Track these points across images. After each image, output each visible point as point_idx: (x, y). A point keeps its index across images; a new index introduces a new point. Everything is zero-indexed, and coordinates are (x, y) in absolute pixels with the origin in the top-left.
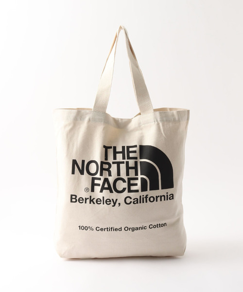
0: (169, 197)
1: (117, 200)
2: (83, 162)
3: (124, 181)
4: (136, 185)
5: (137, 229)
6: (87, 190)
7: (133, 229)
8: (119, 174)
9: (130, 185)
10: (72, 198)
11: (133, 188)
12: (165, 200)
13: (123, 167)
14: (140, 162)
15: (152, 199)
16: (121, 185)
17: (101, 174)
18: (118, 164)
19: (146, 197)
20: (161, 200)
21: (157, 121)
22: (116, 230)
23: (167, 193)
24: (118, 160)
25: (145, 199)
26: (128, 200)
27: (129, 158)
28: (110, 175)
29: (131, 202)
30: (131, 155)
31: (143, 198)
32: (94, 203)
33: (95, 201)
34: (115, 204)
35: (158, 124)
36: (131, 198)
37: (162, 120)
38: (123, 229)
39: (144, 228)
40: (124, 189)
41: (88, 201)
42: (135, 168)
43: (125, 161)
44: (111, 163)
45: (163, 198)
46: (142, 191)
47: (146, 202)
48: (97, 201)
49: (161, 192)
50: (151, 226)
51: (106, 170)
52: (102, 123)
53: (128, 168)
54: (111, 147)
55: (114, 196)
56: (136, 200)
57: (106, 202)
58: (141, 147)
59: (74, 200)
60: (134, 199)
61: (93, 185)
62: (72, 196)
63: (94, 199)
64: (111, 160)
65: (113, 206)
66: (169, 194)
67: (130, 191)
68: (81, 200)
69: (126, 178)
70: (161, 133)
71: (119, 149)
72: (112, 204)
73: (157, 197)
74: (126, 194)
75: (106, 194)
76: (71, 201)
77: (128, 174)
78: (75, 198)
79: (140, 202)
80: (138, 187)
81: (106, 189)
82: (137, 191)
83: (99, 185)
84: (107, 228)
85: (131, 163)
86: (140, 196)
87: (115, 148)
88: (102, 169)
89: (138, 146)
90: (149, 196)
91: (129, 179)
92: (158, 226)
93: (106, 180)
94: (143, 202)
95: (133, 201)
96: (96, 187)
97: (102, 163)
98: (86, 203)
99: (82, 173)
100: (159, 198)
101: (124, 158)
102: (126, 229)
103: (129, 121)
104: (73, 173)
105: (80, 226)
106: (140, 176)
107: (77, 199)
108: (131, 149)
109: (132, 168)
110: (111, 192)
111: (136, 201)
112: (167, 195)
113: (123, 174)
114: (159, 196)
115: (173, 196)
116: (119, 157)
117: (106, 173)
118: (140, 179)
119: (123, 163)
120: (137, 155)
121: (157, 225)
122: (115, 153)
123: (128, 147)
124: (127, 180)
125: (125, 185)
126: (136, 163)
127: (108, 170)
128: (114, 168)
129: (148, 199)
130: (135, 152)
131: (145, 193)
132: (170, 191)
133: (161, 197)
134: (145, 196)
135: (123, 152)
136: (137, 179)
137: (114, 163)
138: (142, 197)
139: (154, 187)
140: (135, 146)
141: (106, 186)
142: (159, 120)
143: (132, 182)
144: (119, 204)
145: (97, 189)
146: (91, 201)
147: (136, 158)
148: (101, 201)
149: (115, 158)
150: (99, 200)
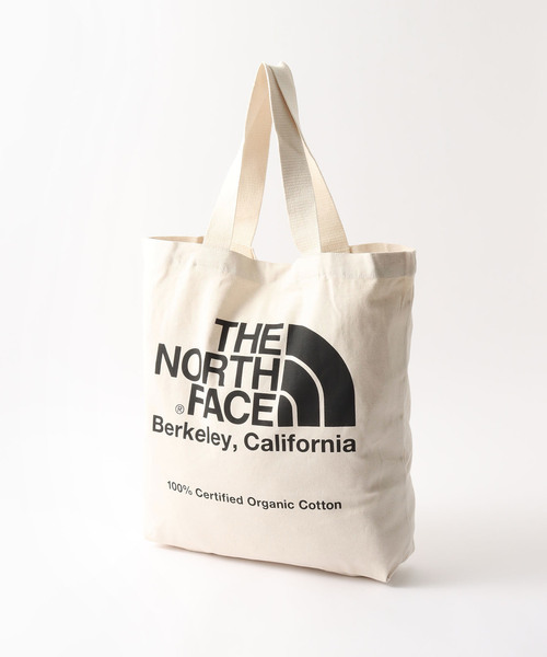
0: (342, 445)
1: (230, 437)
2: (178, 350)
3: (247, 400)
4: (268, 409)
5: (273, 505)
6: (179, 408)
7: (266, 505)
8: (238, 383)
9: (257, 408)
10: (155, 423)
11: (262, 416)
12: (332, 450)
13: (249, 368)
14: (286, 361)
15: (303, 446)
16: (240, 407)
17: (205, 381)
18: (242, 360)
19: (291, 439)
20: (323, 450)
21: (325, 273)
22: (232, 500)
23: (338, 436)
24: (242, 353)
25: (287, 443)
26: (252, 442)
27: (264, 351)
28: (221, 383)
29: (257, 446)
30: (270, 345)
31: (284, 441)
32: (191, 438)
33: (193, 433)
34: (227, 445)
35: (326, 280)
36: (257, 438)
38: (245, 500)
39: (288, 505)
40: (246, 417)
41: (181, 432)
42: (274, 373)
43: (254, 356)
44: (229, 359)
45: (328, 445)
46: (281, 424)
47: (291, 450)
48: (197, 435)
49: (322, 432)
50: (303, 505)
53: (258, 372)
55: (225, 428)
56: (267, 442)
57: (213, 438)
58: (292, 328)
59: (158, 427)
60: (263, 441)
61: (194, 400)
62: (155, 417)
63: (192, 429)
64: (229, 351)
65: (224, 449)
66: (342, 440)
67: (256, 422)
68: (169, 429)
69: (251, 393)
70: (331, 303)
71: (250, 330)
72: (222, 445)
73: (314, 442)
74: (248, 426)
75: (212, 423)
76: (154, 429)
77: (255, 385)
78: (160, 424)
79: (278, 449)
80: (273, 416)
81: (212, 411)
82: (269, 424)
83: (201, 401)
84: (216, 495)
85: (267, 362)
86: (277, 436)
87: (243, 326)
88: (208, 369)
89: (286, 328)
90: (297, 439)
91: (258, 397)
92: (321, 506)
93: (212, 393)
94: (284, 449)
95: (261, 444)
96: (197, 405)
97: (210, 356)
98: (176, 435)
99: (174, 373)
100: (318, 446)
101: (253, 351)
102: (252, 501)
104: (158, 371)
105: (169, 483)
106: (279, 392)
107: (164, 425)
108: (272, 332)
109: (266, 373)
110: (221, 419)
111: (269, 446)
112: (339, 442)
114: (318, 441)
115: (353, 445)
116: (247, 345)
117: (213, 379)
118: (278, 398)
119: (250, 359)
120: (281, 345)
121: (318, 503)
122: (241, 336)
123: (269, 327)
124: (252, 398)
125: (249, 408)
126: (276, 363)
127: (220, 372)
129: (295, 444)
130: (277, 338)
131: (287, 431)
133: (324, 442)
134: (287, 437)
135: (254, 337)
136: (272, 397)
137: (233, 358)
138: (281, 439)
139: (308, 418)
140: (281, 326)
141: (212, 406)
142: (328, 271)
143: (263, 402)
144: (235, 446)
145: (199, 408)
146: (187, 433)
147: (278, 352)
148: (204, 435)
149: (237, 348)
150: (201, 433)
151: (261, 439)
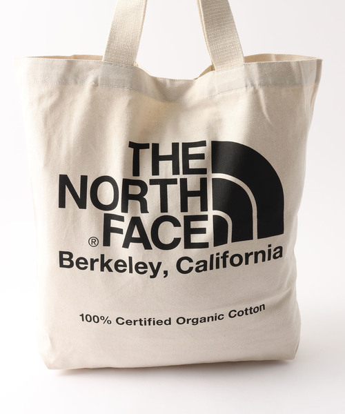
0: (273, 253)
1: (159, 264)
2: (84, 179)
3: (176, 223)
4: (203, 231)
5: (204, 320)
6: (93, 241)
7: (195, 322)
8: (164, 207)
9: (189, 231)
10: (61, 259)
11: (196, 238)
12: (264, 260)
13: (174, 192)
14: (214, 180)
15: (236, 260)
16: (169, 233)
17: (125, 209)
18: (164, 184)
19: (225, 256)
20: (256, 261)
21: (253, 85)
22: (159, 323)
23: (270, 246)
24: (162, 176)
25: (221, 261)
26: (185, 265)
27: (187, 171)
28: (144, 210)
29: (191, 269)
30: (193, 164)
31: (218, 259)
32: (110, 270)
33: (112, 265)
34: (155, 272)
35: (256, 92)
36: (190, 260)
37: (264, 84)
38: (174, 321)
39: (218, 317)
40: (176, 242)
41: (97, 265)
42: (202, 193)
43: (178, 177)
44: (147, 183)
45: (260, 256)
46: (216, 244)
47: (225, 266)
48: (116, 265)
49: (256, 244)
50: (233, 314)
51: (134, 197)
52: (126, 89)
53: (185, 194)
54: (146, 146)
55: (154, 255)
56: (202, 264)
57: (137, 268)
58: (216, 145)
59: (67, 263)
60: (198, 263)
61: (108, 231)
62: (61, 253)
63: (110, 261)
64: (146, 174)
65: (151, 277)
66: (272, 248)
67: (189, 245)
68: (81, 263)
69: (180, 217)
70: (263, 114)
71: (166, 150)
72: (150, 272)
73: (247, 255)
74: (180, 251)
75: (136, 252)
76: (62, 265)
77: (184, 207)
78: (69, 259)
79: (211, 268)
80: (208, 237)
81: (136, 240)
82: (205, 245)
83: (120, 231)
84: (141, 320)
85: (193, 182)
86: (212, 256)
87: (156, 147)
88: (127, 197)
89: (209, 144)
90: (230, 255)
91: (188, 220)
92: (248, 312)
93: (136, 222)
94: (218, 267)
95: (195, 266)
96: (113, 236)
97: (126, 183)
98: (92, 268)
99: (81, 204)
100: (252, 258)
101: (176, 171)
102: (181, 321)
103: (188, 85)
104: (62, 204)
105: (82, 315)
106: (211, 212)
107: (74, 260)
108: (192, 151)
109: (194, 194)
110: (148, 247)
111: (203, 266)
112: (270, 251)
113: (174, 209)
114: (251, 253)
115: (281, 252)
116: (166, 169)
117: (135, 205)
118: (211, 219)
119: (174, 182)
120: (206, 163)
121: (246, 310)
122: (157, 158)
123: (187, 146)
124: (182, 221)
125: (179, 232)
126: (203, 182)
127: (140, 198)
128: (153, 195)
129: (228, 260)
130: (201, 156)
131: (221, 249)
132: (275, 241)
133: (256, 254)
134: (221, 255)
135: (173, 157)
136: (205, 218)
137: (153, 182)
138: (215, 257)
139: (242, 234)
140: (203, 144)
141: (136, 234)
142: (257, 82)
143: (194, 225)
144: (166, 273)
145: (117, 239)
146: (105, 265)
147: (203, 171)
148: (125, 265)
149: (155, 171)
150: (120, 263)
151: (195, 261)
